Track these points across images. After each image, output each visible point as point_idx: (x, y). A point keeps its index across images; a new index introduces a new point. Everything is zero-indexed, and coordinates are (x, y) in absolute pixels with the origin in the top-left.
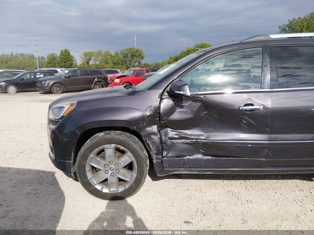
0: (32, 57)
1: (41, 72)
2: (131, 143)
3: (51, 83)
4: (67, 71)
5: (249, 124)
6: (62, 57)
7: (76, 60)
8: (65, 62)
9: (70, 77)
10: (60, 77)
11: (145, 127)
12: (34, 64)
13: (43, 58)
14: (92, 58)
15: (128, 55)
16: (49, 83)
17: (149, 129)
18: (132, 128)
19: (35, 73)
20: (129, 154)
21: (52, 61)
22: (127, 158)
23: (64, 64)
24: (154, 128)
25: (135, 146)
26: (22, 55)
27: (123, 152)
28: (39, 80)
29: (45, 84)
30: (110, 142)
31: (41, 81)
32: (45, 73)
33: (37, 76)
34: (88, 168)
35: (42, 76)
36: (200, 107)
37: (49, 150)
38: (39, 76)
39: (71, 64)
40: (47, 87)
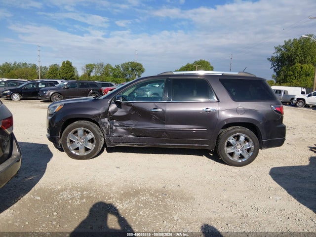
0: (35, 66)
1: (43, 83)
2: (92, 127)
3: (51, 93)
4: (66, 83)
5: (156, 119)
6: (63, 68)
7: (77, 72)
8: (66, 73)
9: (68, 88)
10: (59, 88)
11: (101, 119)
12: (36, 73)
13: (45, 68)
14: (94, 70)
15: (128, 69)
16: (50, 93)
17: (102, 120)
18: (93, 119)
19: (38, 84)
20: (92, 133)
21: (54, 72)
22: (90, 136)
23: (65, 75)
24: (106, 120)
25: (95, 129)
26: (25, 64)
27: (88, 133)
28: (41, 89)
29: (46, 93)
30: (80, 126)
31: (43, 91)
32: (46, 84)
33: (40, 86)
34: (68, 141)
35: (44, 86)
36: (131, 109)
37: (46, 131)
38: (41, 86)
39: (73, 76)
40: (48, 96)
